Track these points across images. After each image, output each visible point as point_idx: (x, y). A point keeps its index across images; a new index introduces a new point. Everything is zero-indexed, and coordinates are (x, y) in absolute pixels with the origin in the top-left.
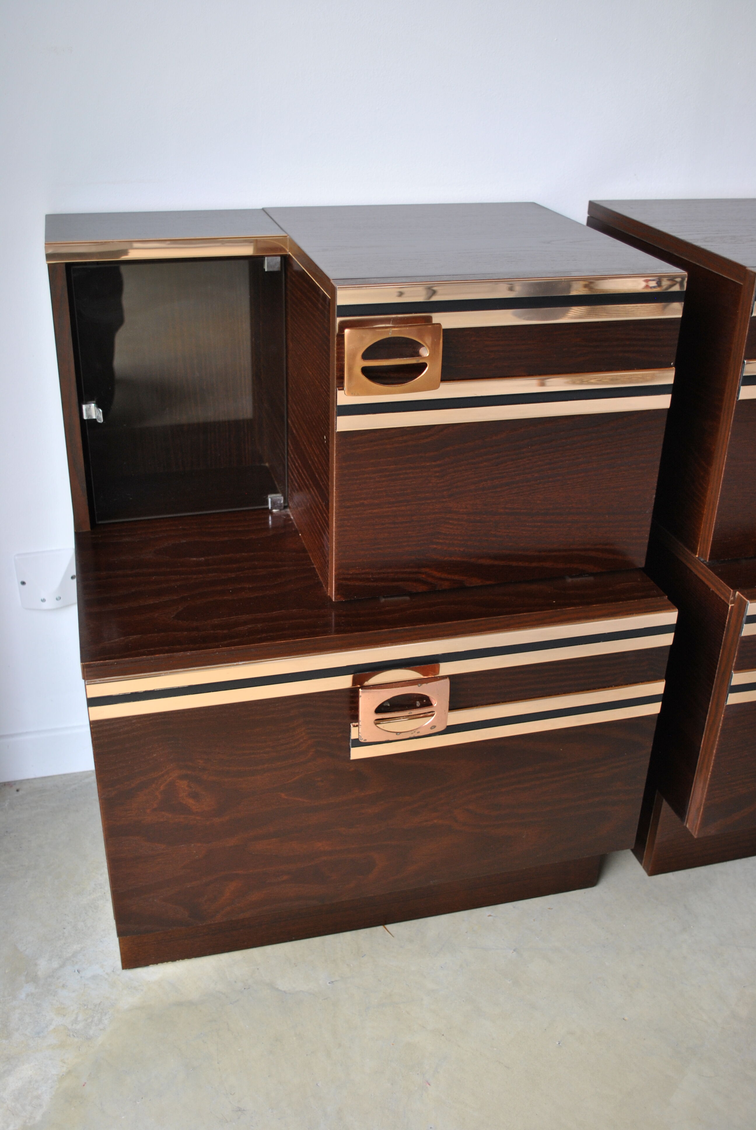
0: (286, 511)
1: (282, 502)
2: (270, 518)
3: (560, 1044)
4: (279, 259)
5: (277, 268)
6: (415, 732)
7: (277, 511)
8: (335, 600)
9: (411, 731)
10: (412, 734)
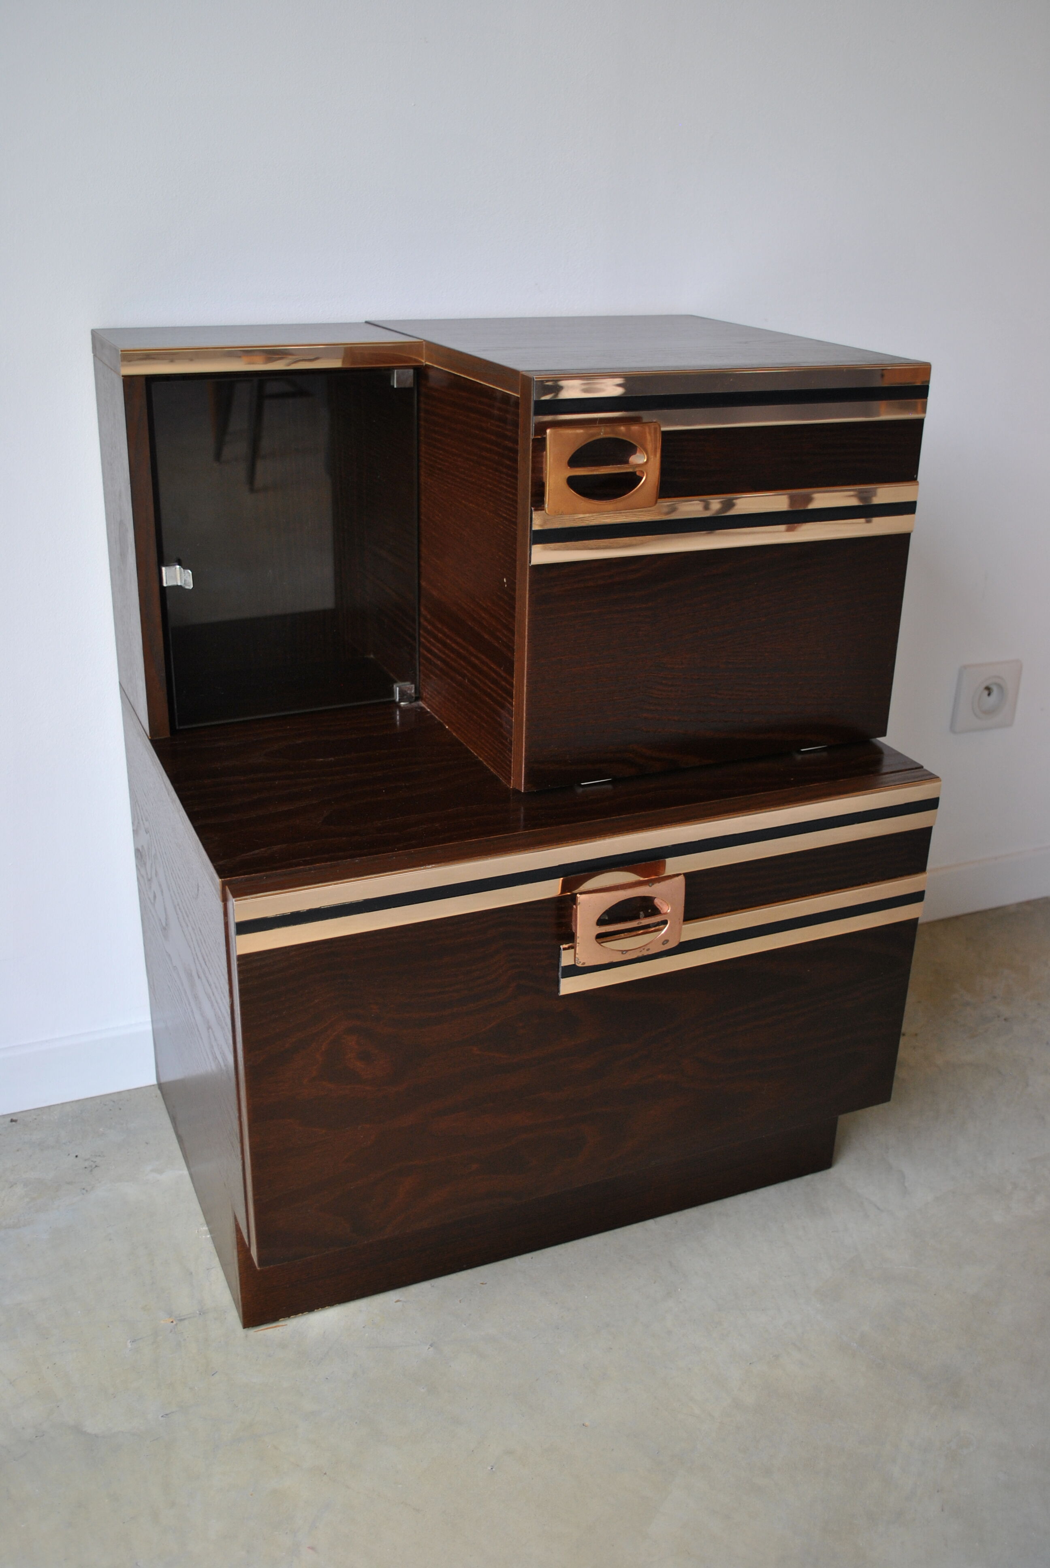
0: (418, 704)
1: (413, 691)
2: (398, 713)
3: (494, 1469)
4: (411, 371)
5: (409, 382)
6: (644, 949)
7: (406, 705)
8: (524, 791)
9: (639, 948)
10: (641, 951)
